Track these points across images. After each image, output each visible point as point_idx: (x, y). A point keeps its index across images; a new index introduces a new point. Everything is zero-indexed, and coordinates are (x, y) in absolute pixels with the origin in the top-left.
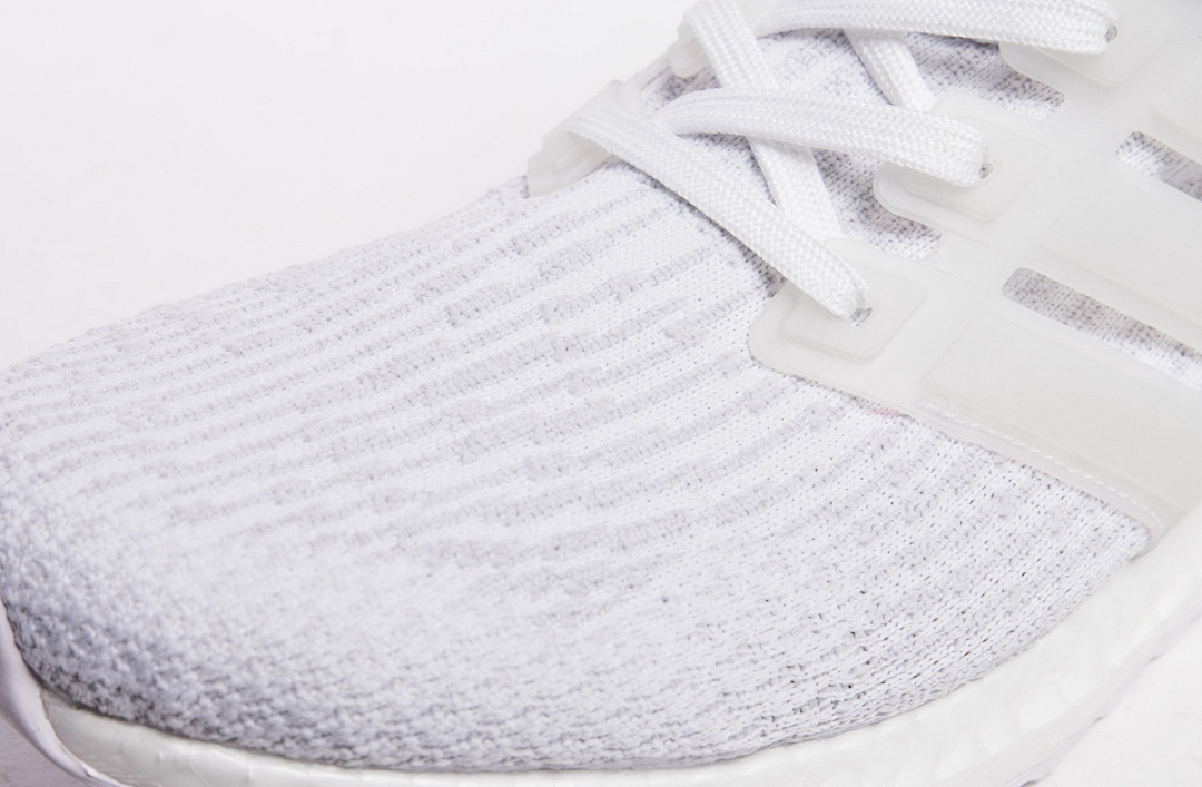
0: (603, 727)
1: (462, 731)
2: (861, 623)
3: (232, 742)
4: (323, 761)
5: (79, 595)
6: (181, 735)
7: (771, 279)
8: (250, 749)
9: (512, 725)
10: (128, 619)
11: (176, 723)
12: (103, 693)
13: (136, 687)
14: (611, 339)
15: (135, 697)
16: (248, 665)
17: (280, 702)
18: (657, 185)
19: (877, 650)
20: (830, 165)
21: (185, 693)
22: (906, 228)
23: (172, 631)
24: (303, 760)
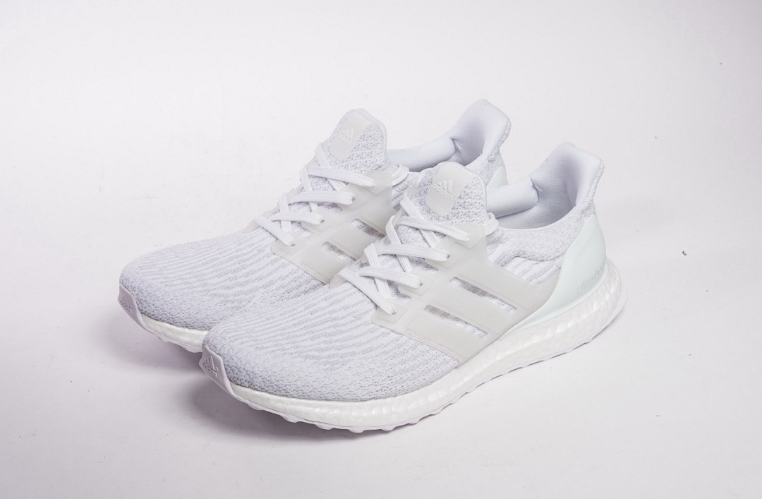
0: (337, 391)
1: (310, 390)
2: (390, 375)
3: (266, 391)
4: (283, 396)
5: (239, 363)
6: (257, 390)
7: (376, 306)
8: (269, 393)
9: (319, 390)
10: (248, 367)
11: (256, 387)
12: (243, 381)
13: (249, 380)
14: (343, 318)
15: (249, 382)
16: (270, 376)
17: (276, 383)
18: (355, 287)
19: (394, 380)
20: (390, 283)
21: (258, 381)
22: (405, 296)
23: (256, 369)
24: (280, 395)
